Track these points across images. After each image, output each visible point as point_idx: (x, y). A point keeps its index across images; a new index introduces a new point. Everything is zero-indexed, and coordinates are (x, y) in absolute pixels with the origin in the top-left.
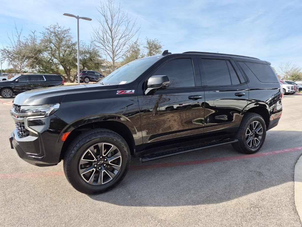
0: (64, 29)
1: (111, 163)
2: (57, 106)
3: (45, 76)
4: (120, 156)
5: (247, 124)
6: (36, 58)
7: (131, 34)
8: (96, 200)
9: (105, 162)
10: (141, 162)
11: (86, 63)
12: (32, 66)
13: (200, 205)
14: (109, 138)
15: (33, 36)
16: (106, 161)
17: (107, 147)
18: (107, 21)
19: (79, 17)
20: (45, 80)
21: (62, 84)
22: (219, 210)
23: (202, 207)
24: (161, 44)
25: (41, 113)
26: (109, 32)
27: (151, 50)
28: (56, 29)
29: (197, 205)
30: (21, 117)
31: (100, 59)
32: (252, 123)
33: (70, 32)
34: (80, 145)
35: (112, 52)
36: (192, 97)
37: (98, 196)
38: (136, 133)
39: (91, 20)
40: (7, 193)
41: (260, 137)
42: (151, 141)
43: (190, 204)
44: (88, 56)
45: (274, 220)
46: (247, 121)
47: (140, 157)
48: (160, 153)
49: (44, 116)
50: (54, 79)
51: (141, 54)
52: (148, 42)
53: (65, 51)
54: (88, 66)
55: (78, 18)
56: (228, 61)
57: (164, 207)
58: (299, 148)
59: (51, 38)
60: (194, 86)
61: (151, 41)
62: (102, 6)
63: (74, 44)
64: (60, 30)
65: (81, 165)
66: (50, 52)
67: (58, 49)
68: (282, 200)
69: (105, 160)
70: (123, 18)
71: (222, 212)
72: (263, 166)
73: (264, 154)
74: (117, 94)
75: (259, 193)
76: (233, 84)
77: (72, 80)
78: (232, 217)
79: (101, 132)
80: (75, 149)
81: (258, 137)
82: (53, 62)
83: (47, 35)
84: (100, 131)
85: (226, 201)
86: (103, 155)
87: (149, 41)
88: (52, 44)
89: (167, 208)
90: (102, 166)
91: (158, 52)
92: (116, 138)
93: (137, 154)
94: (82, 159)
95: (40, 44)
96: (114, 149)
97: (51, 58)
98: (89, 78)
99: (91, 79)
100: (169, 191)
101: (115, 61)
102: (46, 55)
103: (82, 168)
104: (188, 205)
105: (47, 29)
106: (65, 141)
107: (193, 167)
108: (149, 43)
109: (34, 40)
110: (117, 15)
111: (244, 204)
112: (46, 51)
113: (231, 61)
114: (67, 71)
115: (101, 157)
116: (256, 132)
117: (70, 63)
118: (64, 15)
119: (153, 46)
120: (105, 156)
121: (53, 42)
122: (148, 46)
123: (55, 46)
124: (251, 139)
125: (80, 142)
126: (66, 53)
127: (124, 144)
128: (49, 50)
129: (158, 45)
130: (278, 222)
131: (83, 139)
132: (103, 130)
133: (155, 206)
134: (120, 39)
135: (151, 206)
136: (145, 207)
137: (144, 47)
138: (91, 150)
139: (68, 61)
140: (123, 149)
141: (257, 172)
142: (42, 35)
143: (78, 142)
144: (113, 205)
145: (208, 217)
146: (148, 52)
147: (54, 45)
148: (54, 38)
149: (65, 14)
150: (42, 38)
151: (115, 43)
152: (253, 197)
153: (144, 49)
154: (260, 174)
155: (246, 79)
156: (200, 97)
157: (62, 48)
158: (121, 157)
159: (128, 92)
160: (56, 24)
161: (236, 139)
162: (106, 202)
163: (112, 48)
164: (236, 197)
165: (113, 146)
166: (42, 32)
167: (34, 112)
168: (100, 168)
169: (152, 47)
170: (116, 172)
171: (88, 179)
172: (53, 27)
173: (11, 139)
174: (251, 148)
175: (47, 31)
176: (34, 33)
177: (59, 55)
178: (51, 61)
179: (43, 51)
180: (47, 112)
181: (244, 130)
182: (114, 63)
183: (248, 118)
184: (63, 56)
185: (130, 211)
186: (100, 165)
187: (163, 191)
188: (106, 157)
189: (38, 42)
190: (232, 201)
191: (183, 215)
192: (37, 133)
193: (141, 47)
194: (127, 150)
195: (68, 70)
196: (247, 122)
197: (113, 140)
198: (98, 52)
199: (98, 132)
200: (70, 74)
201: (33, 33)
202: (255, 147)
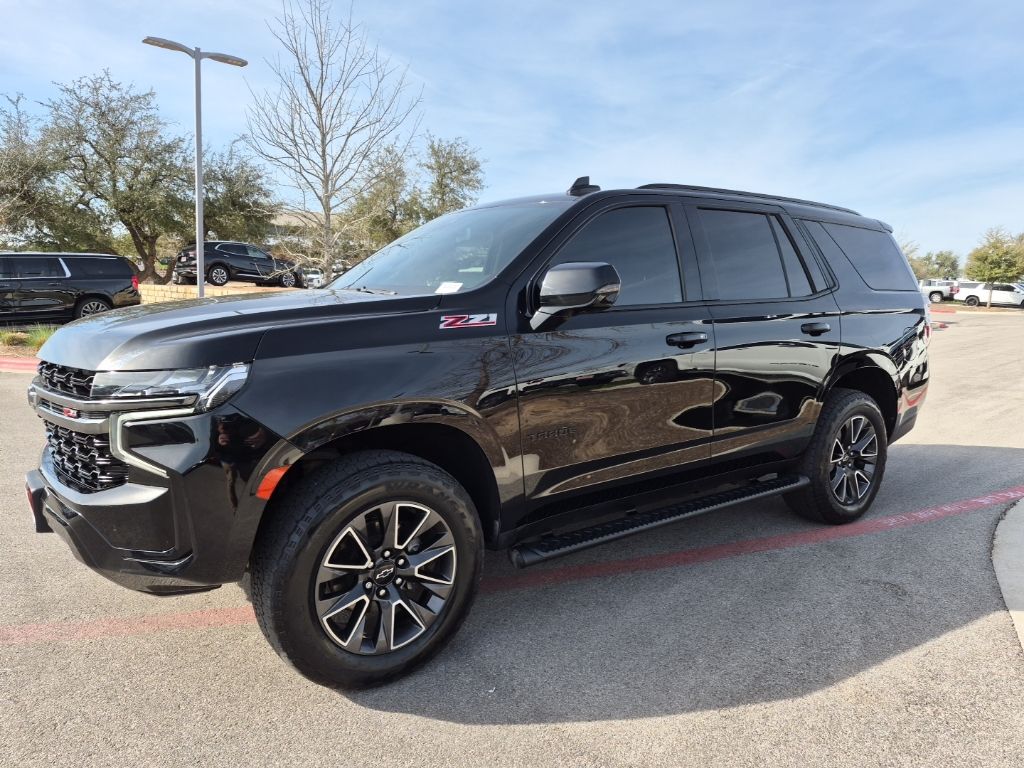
0: (133, 93)
1: (420, 571)
2: (239, 372)
3: (67, 260)
4: (451, 545)
5: (834, 425)
6: (27, 197)
7: (388, 118)
8: (377, 707)
9: (401, 571)
10: (515, 565)
11: (215, 216)
12: (14, 225)
13: (742, 708)
14: (418, 485)
15: (14, 114)
16: (403, 566)
17: (409, 518)
18: (303, 70)
19: (202, 51)
20: (68, 274)
21: (131, 289)
22: (810, 721)
23: (752, 713)
24: (478, 157)
25: (182, 401)
26: (313, 109)
27: (444, 175)
28: (100, 92)
29: (734, 706)
30: (92, 414)
31: (262, 200)
32: (847, 422)
33: (153, 104)
34: (322, 512)
35: (322, 177)
36: (675, 339)
37: (377, 694)
38: (502, 463)
39: (243, 63)
40: (28, 701)
41: (869, 468)
42: (552, 491)
43: (708, 706)
44: (221, 189)
45: (994, 744)
46: (836, 417)
47: (511, 547)
48: (574, 532)
49: (190, 411)
50: (101, 272)
51: (408, 188)
52: (432, 147)
53: (137, 172)
54: (221, 226)
55: (197, 55)
56: (773, 218)
57: (624, 722)
58: (985, 501)
59: (82, 122)
60: (680, 300)
61: (444, 144)
62: (288, 20)
63: (169, 146)
64: (115, 94)
65: (323, 585)
66: (78, 172)
67: (111, 162)
68: (994, 674)
69: (401, 562)
70: (362, 64)
71: (820, 725)
72: (895, 562)
73: (885, 521)
74: (442, 326)
75: (916, 653)
76: (793, 295)
77: (163, 274)
78: (860, 740)
79: (391, 462)
80: (304, 526)
81: (861, 468)
82: (92, 210)
83: (65, 111)
84: (387, 460)
85: (822, 688)
86: (397, 546)
87: (436, 146)
88: (87, 145)
89: (636, 722)
90: (390, 586)
91: (467, 185)
92: (439, 484)
93: (504, 537)
94: (326, 564)
95: (43, 143)
96: (433, 523)
97: (82, 196)
98: (227, 268)
99: (234, 272)
100: (622, 665)
101: (332, 212)
102: (63, 185)
103: (323, 597)
104: (702, 709)
105: (68, 90)
106: (268, 502)
107: (674, 574)
108: (435, 153)
109: (17, 127)
110: (340, 52)
111: (882, 695)
112: (63, 170)
113: (784, 217)
114: (144, 242)
115: (387, 553)
116: (859, 453)
117: (157, 215)
118: (145, 41)
119: (451, 163)
120: (401, 547)
121: (92, 137)
122: (433, 161)
123: (99, 153)
124: (844, 475)
125: (320, 502)
126: (139, 178)
127: (464, 504)
128: (75, 167)
129: (468, 158)
130: (1006, 749)
131: (329, 490)
132: (396, 456)
133: (591, 718)
134: (349, 135)
135: (579, 721)
136: (559, 725)
137: (420, 165)
138: (356, 531)
139: (149, 208)
140: (464, 524)
141: (885, 584)
142: (47, 110)
143: (311, 502)
144: (442, 722)
145: (782, 747)
146: (435, 180)
147: (93, 150)
148: (94, 121)
149: (149, 41)
150: (49, 122)
151: (333, 149)
152: (901, 668)
153: (418, 170)
154: (898, 591)
155: (828, 276)
156: (702, 337)
157: (125, 159)
158: (453, 549)
159: (477, 319)
160: (103, 75)
161: (804, 475)
162: (415, 714)
163: (321, 165)
164: (850, 674)
165: (428, 512)
166: (47, 102)
167: (149, 397)
168: (382, 592)
169: (447, 165)
170: (436, 604)
171: (344, 635)
172: (91, 84)
173: (38, 498)
174: (845, 504)
175: (66, 96)
176: (16, 103)
177: (115, 185)
178: (81, 206)
179: (56, 169)
180: (203, 396)
181: (827, 446)
182: (328, 217)
183: (838, 407)
184: (130, 188)
185: (509, 741)
186: (383, 583)
187: (603, 666)
188: (404, 554)
189: (33, 136)
190: (841, 685)
191: (697, 747)
192: (162, 473)
193: (409, 166)
194: (475, 524)
195: (146, 238)
196: (834, 420)
197: (431, 490)
198: (259, 177)
199: (379, 465)
200: (153, 254)
201: (13, 103)
202: (857, 501)
